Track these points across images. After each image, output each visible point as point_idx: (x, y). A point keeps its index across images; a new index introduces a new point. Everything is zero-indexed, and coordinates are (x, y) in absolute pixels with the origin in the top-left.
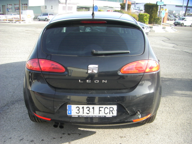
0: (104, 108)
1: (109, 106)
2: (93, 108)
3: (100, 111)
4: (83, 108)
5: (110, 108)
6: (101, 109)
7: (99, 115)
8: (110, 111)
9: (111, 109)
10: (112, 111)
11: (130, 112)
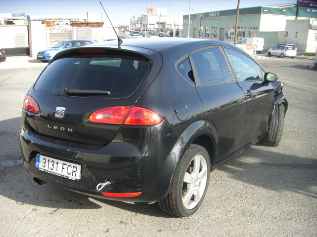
0: (67, 166)
1: (72, 165)
2: (57, 163)
3: (63, 168)
4: (49, 161)
5: (74, 167)
6: (64, 166)
7: (62, 174)
8: (73, 171)
9: (75, 169)
10: (75, 172)
11: (95, 179)
